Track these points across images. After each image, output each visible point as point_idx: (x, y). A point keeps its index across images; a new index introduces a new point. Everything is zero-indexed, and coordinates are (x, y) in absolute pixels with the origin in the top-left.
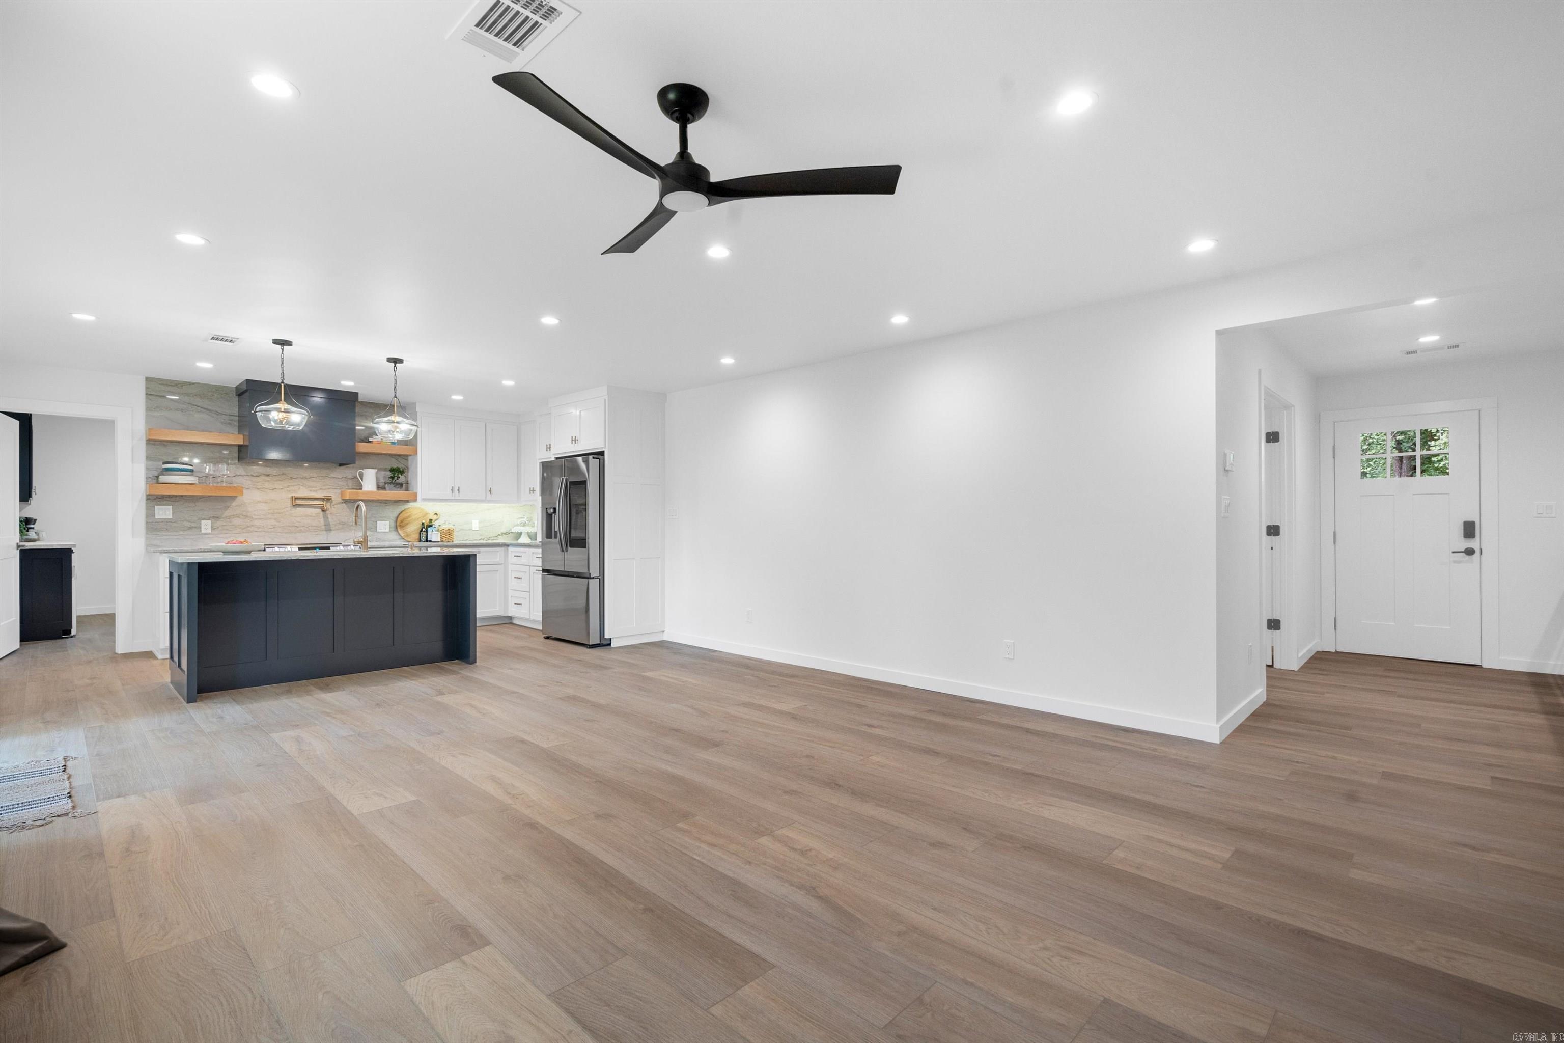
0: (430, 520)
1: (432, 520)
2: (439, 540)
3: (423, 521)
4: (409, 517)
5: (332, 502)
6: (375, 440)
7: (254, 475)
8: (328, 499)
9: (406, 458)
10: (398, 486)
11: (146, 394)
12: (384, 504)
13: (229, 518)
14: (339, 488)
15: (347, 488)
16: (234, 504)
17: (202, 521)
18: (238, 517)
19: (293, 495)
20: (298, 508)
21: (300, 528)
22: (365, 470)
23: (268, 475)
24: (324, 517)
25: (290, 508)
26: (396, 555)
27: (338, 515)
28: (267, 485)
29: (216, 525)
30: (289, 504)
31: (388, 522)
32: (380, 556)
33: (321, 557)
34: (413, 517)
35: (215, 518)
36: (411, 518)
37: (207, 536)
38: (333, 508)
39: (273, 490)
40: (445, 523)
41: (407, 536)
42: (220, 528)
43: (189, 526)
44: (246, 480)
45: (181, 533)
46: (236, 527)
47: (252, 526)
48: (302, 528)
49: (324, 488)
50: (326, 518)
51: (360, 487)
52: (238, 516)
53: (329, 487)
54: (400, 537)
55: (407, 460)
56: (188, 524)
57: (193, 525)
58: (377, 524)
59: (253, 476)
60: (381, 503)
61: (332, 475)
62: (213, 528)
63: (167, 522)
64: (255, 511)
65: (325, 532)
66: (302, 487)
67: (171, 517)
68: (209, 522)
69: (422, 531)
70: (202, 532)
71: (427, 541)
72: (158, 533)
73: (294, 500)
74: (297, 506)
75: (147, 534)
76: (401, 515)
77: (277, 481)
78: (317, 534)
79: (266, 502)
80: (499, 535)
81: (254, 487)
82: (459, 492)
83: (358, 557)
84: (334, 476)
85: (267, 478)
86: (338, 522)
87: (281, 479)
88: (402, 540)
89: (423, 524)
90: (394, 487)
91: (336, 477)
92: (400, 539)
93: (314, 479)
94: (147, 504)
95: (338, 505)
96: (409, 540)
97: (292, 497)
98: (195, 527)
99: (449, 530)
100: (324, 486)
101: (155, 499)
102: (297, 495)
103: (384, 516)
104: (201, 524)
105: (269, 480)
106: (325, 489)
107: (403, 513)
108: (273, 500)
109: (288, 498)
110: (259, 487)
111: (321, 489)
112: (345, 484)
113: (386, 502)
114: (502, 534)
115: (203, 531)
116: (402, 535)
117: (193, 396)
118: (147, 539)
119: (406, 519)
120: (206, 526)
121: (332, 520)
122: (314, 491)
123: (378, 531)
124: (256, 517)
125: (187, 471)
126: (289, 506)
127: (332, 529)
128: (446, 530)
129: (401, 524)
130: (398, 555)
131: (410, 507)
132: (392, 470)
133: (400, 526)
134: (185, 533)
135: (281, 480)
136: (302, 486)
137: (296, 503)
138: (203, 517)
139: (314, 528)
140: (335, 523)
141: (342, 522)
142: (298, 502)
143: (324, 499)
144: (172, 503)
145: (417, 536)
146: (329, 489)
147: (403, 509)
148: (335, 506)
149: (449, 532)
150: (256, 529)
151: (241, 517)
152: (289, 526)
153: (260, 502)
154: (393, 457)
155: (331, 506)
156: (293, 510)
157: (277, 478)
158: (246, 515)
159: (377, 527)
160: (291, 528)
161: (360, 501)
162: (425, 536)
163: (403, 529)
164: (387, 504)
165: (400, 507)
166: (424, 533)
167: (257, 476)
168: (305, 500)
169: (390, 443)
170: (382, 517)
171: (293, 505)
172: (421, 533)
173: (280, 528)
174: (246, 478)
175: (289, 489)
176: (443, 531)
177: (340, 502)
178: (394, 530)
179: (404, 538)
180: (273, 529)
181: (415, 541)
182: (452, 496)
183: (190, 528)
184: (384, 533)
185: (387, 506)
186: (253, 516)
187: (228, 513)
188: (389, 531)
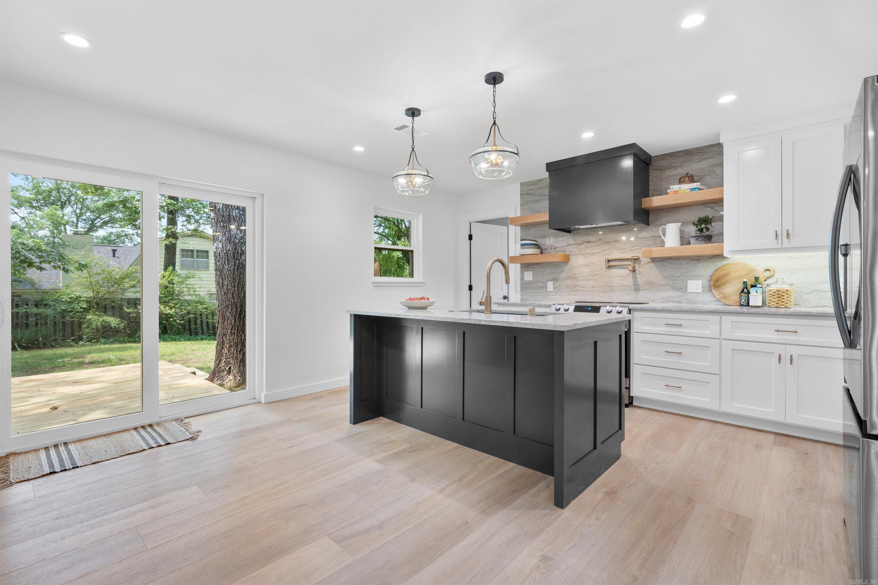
0: (755, 277)
1: (758, 277)
2: (760, 305)
3: (745, 280)
4: (727, 274)
5: (640, 262)
6: (673, 190)
7: (580, 243)
8: (636, 260)
9: (719, 204)
11: (521, 195)
12: (697, 262)
13: (563, 279)
14: (646, 246)
16: (566, 268)
17: (548, 282)
19: (607, 258)
20: (612, 270)
21: (612, 288)
22: (667, 225)
23: (589, 242)
24: (633, 278)
25: (604, 270)
27: (646, 274)
28: (588, 251)
29: (556, 285)
30: (604, 267)
31: (700, 282)
34: (733, 275)
35: (555, 280)
36: (727, 278)
37: (551, 293)
39: (592, 254)
40: (777, 282)
41: (725, 297)
42: (558, 288)
44: (574, 248)
45: (537, 291)
46: (568, 287)
47: (578, 286)
49: (633, 248)
50: (635, 278)
51: (663, 244)
52: (568, 278)
53: (638, 247)
54: (716, 299)
56: (540, 284)
57: (544, 285)
58: (687, 284)
59: (579, 244)
60: (692, 260)
62: (555, 288)
63: (530, 283)
64: (580, 273)
65: (634, 292)
66: (614, 250)
67: (531, 279)
68: (552, 283)
69: (743, 291)
71: (749, 305)
72: (526, 291)
73: (607, 262)
74: (611, 267)
75: (521, 291)
76: (717, 273)
77: (595, 246)
78: (627, 294)
79: (587, 266)
81: (580, 253)
82: (789, 238)
84: (643, 236)
85: (588, 245)
86: (646, 282)
88: (719, 303)
89: (745, 283)
91: (645, 236)
92: (716, 301)
94: (521, 270)
96: (727, 303)
98: (545, 287)
99: (780, 291)
101: (524, 267)
102: (610, 258)
103: (696, 275)
104: (547, 284)
105: (590, 246)
106: (634, 250)
107: (719, 270)
108: (593, 263)
109: (603, 261)
110: (582, 253)
111: (630, 250)
112: (653, 243)
113: (698, 259)
115: (548, 290)
116: (718, 297)
118: (521, 295)
119: (724, 277)
120: (550, 285)
121: (641, 280)
122: (624, 252)
123: (688, 291)
124: (581, 278)
125: (532, 245)
127: (640, 288)
128: (774, 291)
129: (716, 284)
131: (727, 262)
133: (715, 286)
134: (539, 291)
135: (599, 245)
136: (615, 249)
137: (610, 264)
138: (549, 279)
139: (625, 288)
141: (650, 282)
142: (611, 264)
143: (632, 259)
144: (533, 269)
145: (736, 298)
146: (638, 249)
147: (718, 267)
148: (643, 266)
149: (778, 294)
150: (580, 288)
151: (571, 278)
152: (604, 286)
153: (583, 265)
154: (706, 205)
155: (640, 267)
156: (608, 271)
157: (596, 244)
158: (574, 276)
159: (687, 287)
160: (605, 288)
161: (668, 259)
162: (746, 299)
163: (718, 289)
164: (699, 261)
165: (716, 263)
166: (744, 295)
167: (582, 244)
168: (617, 261)
169: (689, 190)
170: (692, 276)
171: (607, 266)
172: (741, 294)
173: (598, 287)
174: (574, 246)
175: (605, 252)
176: (770, 292)
177: (649, 262)
178: (709, 291)
179: (721, 300)
180: (592, 289)
181: (736, 305)
182: (778, 244)
183: (542, 287)
184: (695, 294)
185: (699, 263)
186: (579, 278)
187: (563, 275)
188: (701, 292)
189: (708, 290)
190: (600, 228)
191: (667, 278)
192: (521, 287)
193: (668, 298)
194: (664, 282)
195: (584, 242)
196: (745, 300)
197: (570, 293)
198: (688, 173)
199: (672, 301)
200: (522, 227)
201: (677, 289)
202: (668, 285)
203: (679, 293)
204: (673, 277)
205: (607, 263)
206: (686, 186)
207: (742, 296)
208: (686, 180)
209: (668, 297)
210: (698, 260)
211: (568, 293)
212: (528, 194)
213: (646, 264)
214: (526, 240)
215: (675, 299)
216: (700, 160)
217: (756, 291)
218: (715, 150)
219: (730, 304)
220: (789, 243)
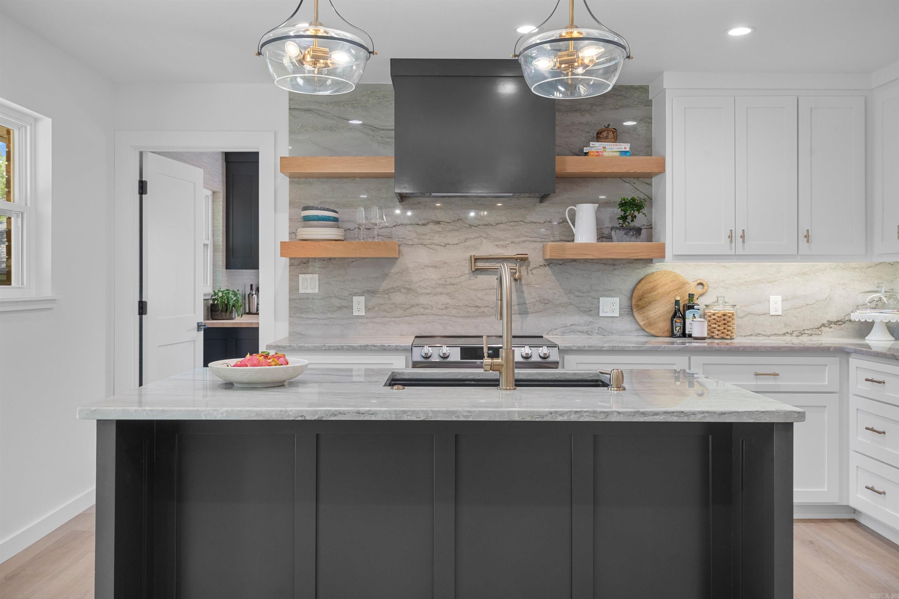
0: (689, 294)
1: (693, 295)
2: (706, 335)
3: (678, 298)
4: (653, 289)
5: (528, 265)
6: (593, 150)
7: (420, 223)
8: (523, 260)
9: (647, 181)
10: (631, 233)
11: (290, 109)
12: (612, 268)
13: (387, 292)
14: (539, 240)
15: (552, 239)
16: (394, 270)
17: (354, 297)
18: (400, 291)
19: (472, 254)
20: (479, 276)
21: (482, 310)
22: (577, 205)
23: (438, 223)
24: (517, 291)
25: (467, 276)
26: (560, 419)
27: (538, 286)
28: (437, 239)
29: (371, 304)
30: (467, 270)
31: (617, 300)
32: (517, 418)
33: (373, 418)
34: (661, 291)
35: (370, 293)
36: (653, 294)
37: (360, 320)
38: (530, 275)
39: (445, 246)
40: (717, 301)
41: (650, 324)
42: (377, 309)
43: (339, 305)
44: (410, 231)
45: (329, 315)
46: (396, 307)
47: (417, 305)
48: (486, 310)
49: (517, 240)
50: (519, 292)
51: (571, 238)
52: (399, 289)
53: (526, 238)
54: (638, 327)
55: (650, 184)
56: (336, 302)
57: (344, 303)
58: (599, 302)
59: (418, 224)
60: (605, 264)
61: (529, 219)
62: (368, 309)
63: (313, 299)
64: (420, 281)
65: (518, 316)
66: (485, 241)
67: (316, 290)
68: (363, 298)
69: (675, 314)
70: (354, 314)
71: (684, 335)
72: (303, 315)
73: (473, 261)
74: (478, 272)
75: (290, 316)
76: (639, 287)
77: (450, 231)
79: (435, 267)
80: (823, 325)
81: (420, 242)
82: (744, 241)
83: (462, 419)
84: (533, 220)
85: (437, 228)
86: (538, 299)
87: (456, 228)
88: (642, 334)
89: (677, 302)
90: (625, 234)
91: (535, 221)
92: (637, 330)
93: (502, 226)
94: (290, 271)
95: (538, 270)
96: (653, 332)
97: (471, 256)
98: (346, 307)
99: (724, 315)
100: (518, 237)
101: (299, 265)
102: (478, 254)
103: (611, 288)
104: (352, 302)
105: (440, 230)
106: (519, 243)
107: (643, 282)
108: (445, 263)
109: (465, 260)
110: (426, 242)
111: (512, 242)
112: (549, 233)
113: (614, 263)
114: (830, 323)
116: (641, 323)
117: (344, 105)
118: (291, 324)
119: (650, 292)
120: (359, 304)
121: (529, 295)
122: (502, 246)
123: (600, 316)
124: (422, 291)
125: (330, 220)
126: (467, 272)
127: (529, 310)
128: (719, 315)
129: (640, 303)
130: (565, 418)
131: (654, 270)
132: (624, 205)
133: (638, 306)
134: (334, 316)
135: (457, 230)
136: (486, 238)
137: (477, 266)
138: (355, 291)
140: (534, 300)
141: (544, 299)
142: (480, 265)
143: (516, 259)
144: (319, 270)
145: (665, 325)
146: (524, 242)
147: (642, 276)
148: (534, 271)
149: (724, 320)
150: (422, 310)
151: (403, 290)
152: (466, 305)
153: (428, 266)
154: (624, 179)
155: (528, 272)
156: (473, 278)
157: (450, 227)
158: (409, 287)
159: (599, 308)
160: (469, 309)
161: (572, 262)
162: (681, 327)
163: (642, 312)
164: (615, 267)
165: (638, 271)
166: (678, 321)
167: (424, 225)
168: (489, 261)
169: (618, 154)
170: (605, 290)
171: (473, 270)
172: (675, 320)
173: (455, 308)
174: (409, 228)
175: (468, 243)
176: (713, 317)
177: (542, 264)
178: (628, 314)
179: (645, 329)
180: (444, 311)
181: (664, 335)
182: (731, 249)
183: (340, 308)
184: (610, 320)
185: (615, 269)
186: (419, 290)
187: (385, 285)
188: (618, 316)
189: (627, 312)
190: (459, 198)
191: (570, 292)
192: (289, 307)
193: (571, 327)
194: (565, 299)
195: (428, 223)
196: (680, 329)
197: (401, 319)
198: (609, 125)
199: (578, 331)
200: (294, 180)
201: (584, 312)
202: (571, 304)
203: (587, 318)
204: (579, 291)
205: (473, 264)
206: (615, 147)
207: (676, 322)
208: (609, 136)
209: (571, 325)
210: (614, 265)
211: (397, 319)
212: (309, 110)
213: (538, 268)
214: (317, 209)
215: (581, 328)
216: (617, 107)
217: (694, 315)
218: (636, 95)
219: (657, 334)
220: (744, 249)
